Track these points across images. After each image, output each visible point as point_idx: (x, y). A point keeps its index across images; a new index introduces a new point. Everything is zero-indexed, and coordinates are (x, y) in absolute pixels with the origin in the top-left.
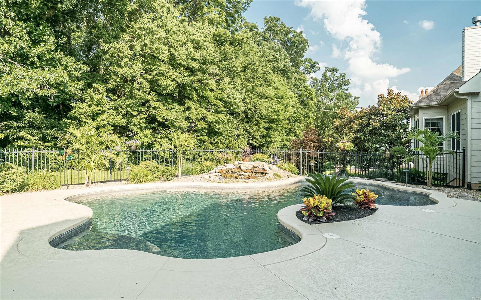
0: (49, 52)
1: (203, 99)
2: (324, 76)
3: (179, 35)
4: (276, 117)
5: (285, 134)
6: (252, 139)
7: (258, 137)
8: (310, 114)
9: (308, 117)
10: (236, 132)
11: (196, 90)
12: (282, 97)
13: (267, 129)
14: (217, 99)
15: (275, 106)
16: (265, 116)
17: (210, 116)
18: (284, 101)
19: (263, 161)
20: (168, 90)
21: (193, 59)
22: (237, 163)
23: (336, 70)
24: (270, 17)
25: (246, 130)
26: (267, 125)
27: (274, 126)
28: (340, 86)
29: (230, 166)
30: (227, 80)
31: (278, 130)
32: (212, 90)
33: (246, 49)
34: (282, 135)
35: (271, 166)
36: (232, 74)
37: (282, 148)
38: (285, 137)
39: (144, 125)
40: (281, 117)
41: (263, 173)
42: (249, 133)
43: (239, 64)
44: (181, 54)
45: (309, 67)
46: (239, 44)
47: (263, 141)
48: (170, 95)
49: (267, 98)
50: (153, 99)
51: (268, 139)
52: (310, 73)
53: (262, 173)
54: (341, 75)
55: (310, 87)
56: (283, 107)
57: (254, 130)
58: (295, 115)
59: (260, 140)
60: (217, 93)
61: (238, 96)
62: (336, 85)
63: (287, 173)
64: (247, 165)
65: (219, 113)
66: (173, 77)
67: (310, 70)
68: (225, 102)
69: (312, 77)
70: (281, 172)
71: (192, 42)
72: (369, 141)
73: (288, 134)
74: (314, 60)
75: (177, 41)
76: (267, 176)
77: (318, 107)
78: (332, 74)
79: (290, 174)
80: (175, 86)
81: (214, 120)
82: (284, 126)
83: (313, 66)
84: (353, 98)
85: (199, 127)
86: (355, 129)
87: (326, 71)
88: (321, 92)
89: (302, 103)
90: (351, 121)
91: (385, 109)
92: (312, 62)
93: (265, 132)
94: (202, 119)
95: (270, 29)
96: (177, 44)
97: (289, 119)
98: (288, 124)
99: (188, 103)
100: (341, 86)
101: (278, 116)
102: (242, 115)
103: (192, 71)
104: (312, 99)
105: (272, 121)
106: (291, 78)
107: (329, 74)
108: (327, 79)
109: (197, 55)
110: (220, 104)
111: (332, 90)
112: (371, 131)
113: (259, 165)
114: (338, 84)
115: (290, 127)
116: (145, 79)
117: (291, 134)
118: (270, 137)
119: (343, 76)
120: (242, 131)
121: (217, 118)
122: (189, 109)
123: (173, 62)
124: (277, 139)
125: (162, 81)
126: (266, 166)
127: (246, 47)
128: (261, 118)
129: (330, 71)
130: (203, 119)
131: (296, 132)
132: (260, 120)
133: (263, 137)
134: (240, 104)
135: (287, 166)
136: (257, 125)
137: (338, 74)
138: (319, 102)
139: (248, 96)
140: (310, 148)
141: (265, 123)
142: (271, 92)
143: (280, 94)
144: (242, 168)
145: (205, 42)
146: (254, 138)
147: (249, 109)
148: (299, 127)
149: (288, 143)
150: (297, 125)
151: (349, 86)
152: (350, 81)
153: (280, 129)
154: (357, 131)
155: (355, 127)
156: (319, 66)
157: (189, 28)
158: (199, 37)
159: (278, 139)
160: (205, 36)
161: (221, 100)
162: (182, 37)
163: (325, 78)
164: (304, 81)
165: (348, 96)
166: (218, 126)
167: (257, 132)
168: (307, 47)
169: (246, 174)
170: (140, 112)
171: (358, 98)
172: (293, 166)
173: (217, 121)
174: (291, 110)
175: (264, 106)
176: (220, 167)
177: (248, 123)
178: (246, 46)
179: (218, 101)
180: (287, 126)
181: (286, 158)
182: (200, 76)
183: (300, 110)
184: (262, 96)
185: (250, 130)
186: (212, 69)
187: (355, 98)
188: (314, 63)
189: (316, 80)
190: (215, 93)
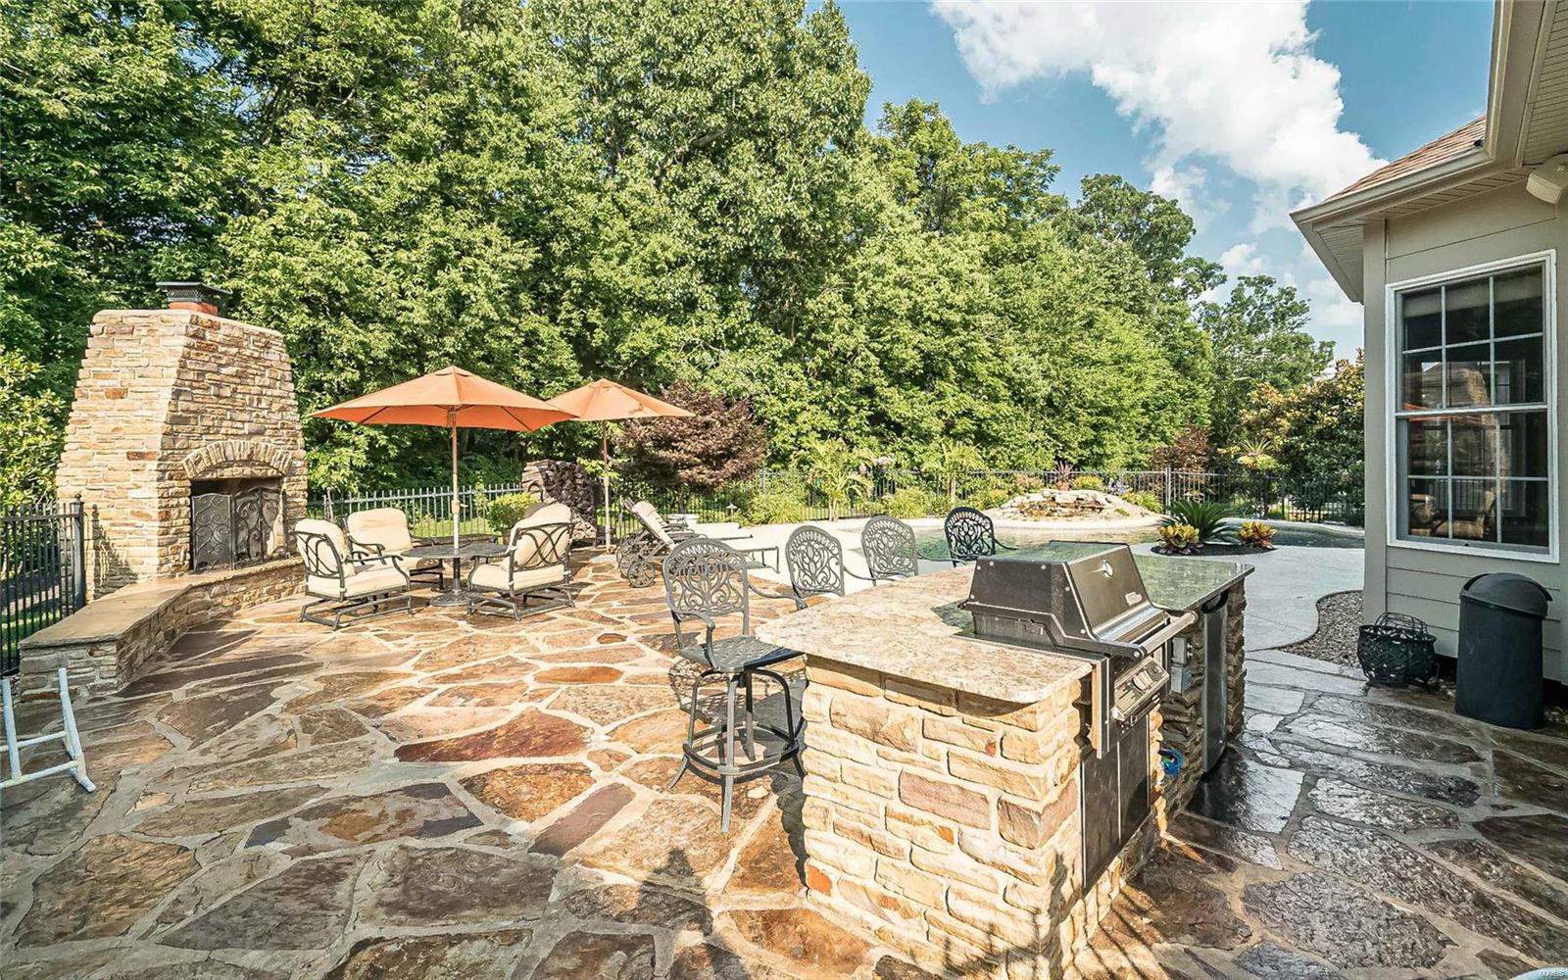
0: (742, 324)
1: (966, 377)
2: (1237, 295)
3: (924, 266)
4: (1115, 403)
5: (1136, 435)
6: (1063, 450)
7: (1075, 445)
8: (1200, 389)
9: (1194, 396)
10: (1032, 437)
11: (954, 361)
12: (1129, 358)
13: (1094, 427)
14: (993, 374)
15: (1113, 380)
16: (1092, 402)
17: (982, 409)
18: (1134, 368)
19: (1095, 489)
20: (908, 367)
21: (951, 307)
22: (1047, 491)
23: (1270, 282)
24: (1098, 176)
25: (1049, 432)
26: (1094, 420)
27: (1110, 420)
28: (1280, 317)
29: (1036, 497)
30: (1009, 336)
31: (1119, 428)
32: (983, 359)
33: (1046, 263)
34: (1129, 439)
35: (1110, 496)
36: (1019, 322)
37: (1130, 467)
38: (1136, 444)
39: (867, 429)
40: (1126, 403)
41: (1096, 507)
42: (1056, 437)
43: (1032, 299)
44: (929, 300)
45: (1194, 279)
46: (1031, 256)
47: (1086, 453)
48: (909, 375)
49: (1094, 363)
50: (880, 382)
51: (1096, 449)
52: (1198, 292)
53: (1093, 509)
54: (1283, 291)
55: (1200, 329)
56: (1130, 381)
57: (1066, 431)
58: (1160, 394)
59: (1081, 452)
60: (994, 365)
61: (1035, 367)
62: (1268, 315)
63: (1140, 509)
64: (1066, 496)
65: (997, 400)
66: (915, 342)
67: (1198, 285)
68: (1010, 380)
69: (1204, 304)
70: (1127, 507)
71: (948, 275)
72: (1315, 450)
73: (1143, 437)
74: (1209, 261)
75: (921, 277)
76: (1104, 513)
77: (1222, 373)
78: (1257, 292)
79: (1146, 511)
80: (918, 358)
81: (988, 416)
82: (1134, 420)
83: (1208, 274)
84: (1317, 345)
85: (959, 428)
86: (1287, 428)
87: (1241, 285)
88: (1229, 336)
89: (1179, 365)
90: (1278, 412)
91: (1349, 388)
92: (1204, 266)
93: (1091, 434)
94: (964, 414)
95: (1097, 203)
96: (921, 283)
97: (1145, 405)
98: (1143, 414)
99: (940, 385)
100: (1283, 317)
101: (1120, 399)
102: (1042, 403)
103: (947, 328)
104: (1203, 355)
105: (1107, 411)
106: (1149, 312)
107: (1249, 292)
108: (1244, 306)
109: (959, 299)
110: (1000, 384)
111: (1254, 330)
112: (1320, 432)
113: (1088, 495)
114: (1275, 314)
115: (1148, 421)
116: (873, 351)
117: (1152, 436)
118: (1100, 445)
119: (1289, 293)
120: (1041, 435)
121: (993, 412)
122: (941, 396)
123: (915, 317)
124: (1118, 448)
125: (898, 351)
126: (1101, 497)
127: (1047, 260)
128: (1081, 406)
129: (1253, 284)
130: (968, 413)
131: (1163, 432)
132: (1081, 411)
133: (1084, 444)
134: (1040, 383)
135: (1139, 497)
136: (1072, 419)
137: (1274, 292)
138: (1223, 358)
139: (1054, 363)
140: (1189, 466)
141: (1090, 414)
142: (1104, 352)
143: (1123, 353)
144: (1058, 500)
145: (971, 271)
146: (1067, 446)
147: (1055, 389)
148: (1172, 420)
149: (1141, 457)
150: (1165, 415)
151: (1303, 316)
152: (1308, 304)
153: (1124, 427)
154: (1290, 434)
155: (1285, 424)
156: (1223, 273)
157: (941, 250)
158: (959, 264)
159: (1121, 448)
160: (972, 260)
161: (1000, 376)
162: (931, 269)
163: (1239, 303)
164: (1183, 316)
165: (1303, 343)
166: (996, 427)
167: (1075, 435)
168: (1190, 234)
169: (1065, 510)
170: (860, 407)
171: (1331, 344)
172: (1151, 497)
173: (994, 418)
174: (1150, 384)
175: (1086, 381)
176: (1019, 499)
177: (1053, 416)
178: (1043, 256)
179: (996, 379)
180: (1140, 420)
181: (1137, 485)
182: (963, 335)
183: (1173, 381)
184: (1081, 360)
185: (1057, 431)
186: (986, 320)
187: (1323, 344)
188: (1211, 267)
189: (1214, 307)
190: (990, 364)
